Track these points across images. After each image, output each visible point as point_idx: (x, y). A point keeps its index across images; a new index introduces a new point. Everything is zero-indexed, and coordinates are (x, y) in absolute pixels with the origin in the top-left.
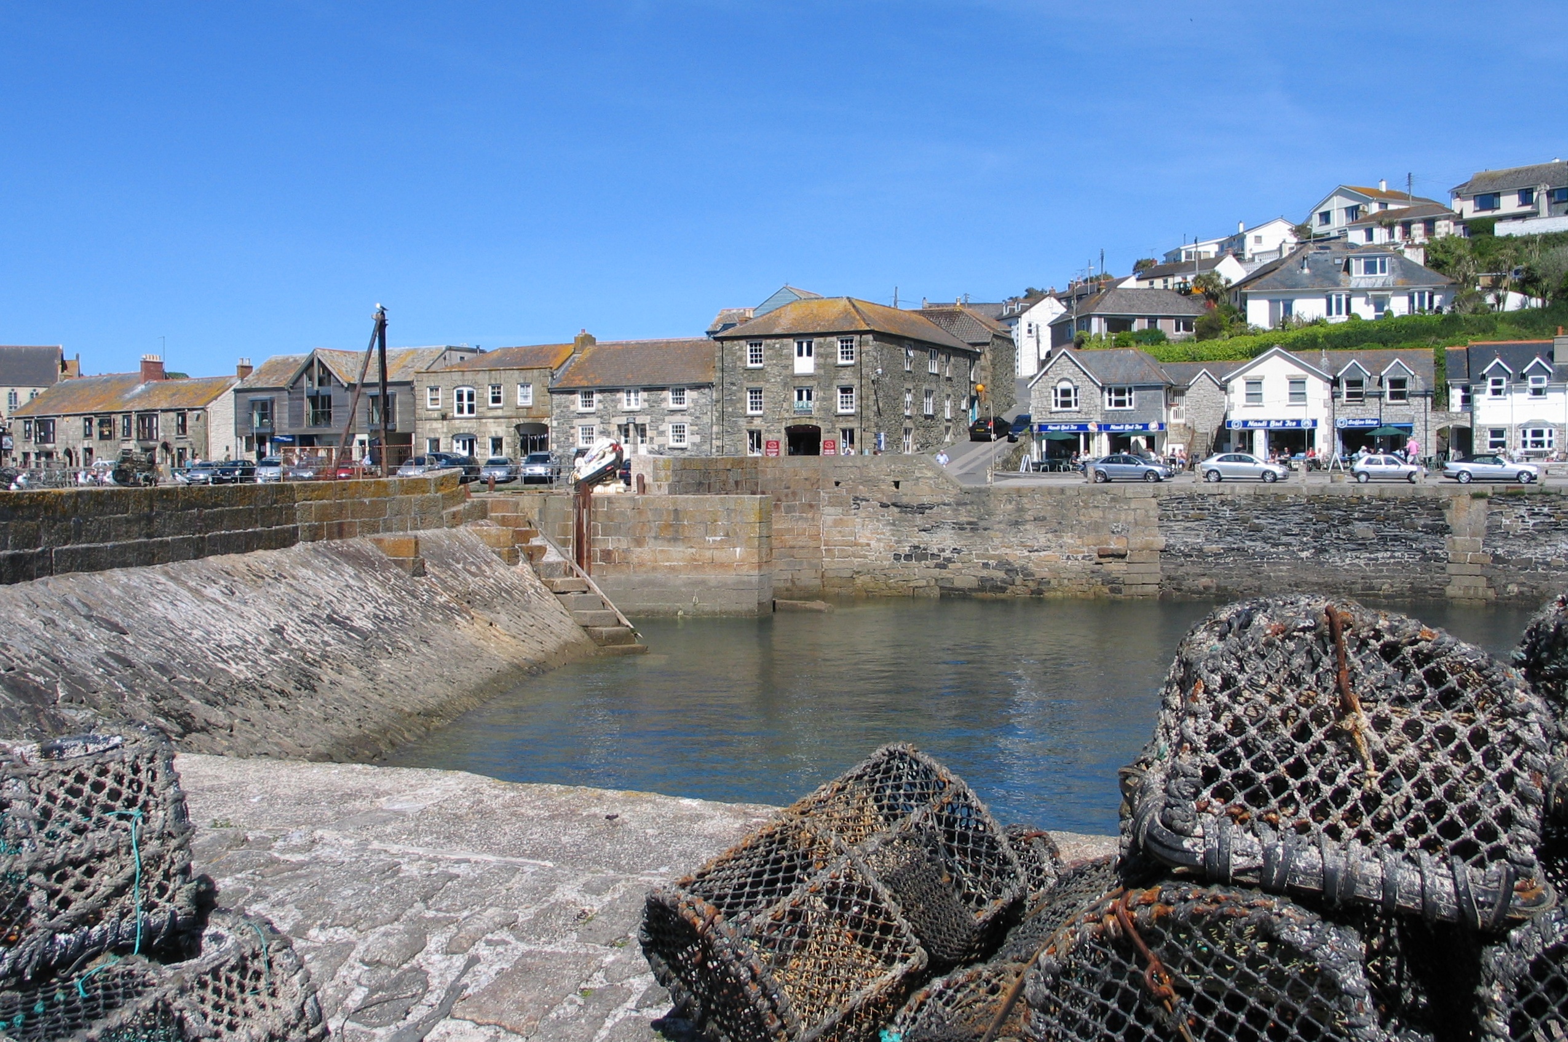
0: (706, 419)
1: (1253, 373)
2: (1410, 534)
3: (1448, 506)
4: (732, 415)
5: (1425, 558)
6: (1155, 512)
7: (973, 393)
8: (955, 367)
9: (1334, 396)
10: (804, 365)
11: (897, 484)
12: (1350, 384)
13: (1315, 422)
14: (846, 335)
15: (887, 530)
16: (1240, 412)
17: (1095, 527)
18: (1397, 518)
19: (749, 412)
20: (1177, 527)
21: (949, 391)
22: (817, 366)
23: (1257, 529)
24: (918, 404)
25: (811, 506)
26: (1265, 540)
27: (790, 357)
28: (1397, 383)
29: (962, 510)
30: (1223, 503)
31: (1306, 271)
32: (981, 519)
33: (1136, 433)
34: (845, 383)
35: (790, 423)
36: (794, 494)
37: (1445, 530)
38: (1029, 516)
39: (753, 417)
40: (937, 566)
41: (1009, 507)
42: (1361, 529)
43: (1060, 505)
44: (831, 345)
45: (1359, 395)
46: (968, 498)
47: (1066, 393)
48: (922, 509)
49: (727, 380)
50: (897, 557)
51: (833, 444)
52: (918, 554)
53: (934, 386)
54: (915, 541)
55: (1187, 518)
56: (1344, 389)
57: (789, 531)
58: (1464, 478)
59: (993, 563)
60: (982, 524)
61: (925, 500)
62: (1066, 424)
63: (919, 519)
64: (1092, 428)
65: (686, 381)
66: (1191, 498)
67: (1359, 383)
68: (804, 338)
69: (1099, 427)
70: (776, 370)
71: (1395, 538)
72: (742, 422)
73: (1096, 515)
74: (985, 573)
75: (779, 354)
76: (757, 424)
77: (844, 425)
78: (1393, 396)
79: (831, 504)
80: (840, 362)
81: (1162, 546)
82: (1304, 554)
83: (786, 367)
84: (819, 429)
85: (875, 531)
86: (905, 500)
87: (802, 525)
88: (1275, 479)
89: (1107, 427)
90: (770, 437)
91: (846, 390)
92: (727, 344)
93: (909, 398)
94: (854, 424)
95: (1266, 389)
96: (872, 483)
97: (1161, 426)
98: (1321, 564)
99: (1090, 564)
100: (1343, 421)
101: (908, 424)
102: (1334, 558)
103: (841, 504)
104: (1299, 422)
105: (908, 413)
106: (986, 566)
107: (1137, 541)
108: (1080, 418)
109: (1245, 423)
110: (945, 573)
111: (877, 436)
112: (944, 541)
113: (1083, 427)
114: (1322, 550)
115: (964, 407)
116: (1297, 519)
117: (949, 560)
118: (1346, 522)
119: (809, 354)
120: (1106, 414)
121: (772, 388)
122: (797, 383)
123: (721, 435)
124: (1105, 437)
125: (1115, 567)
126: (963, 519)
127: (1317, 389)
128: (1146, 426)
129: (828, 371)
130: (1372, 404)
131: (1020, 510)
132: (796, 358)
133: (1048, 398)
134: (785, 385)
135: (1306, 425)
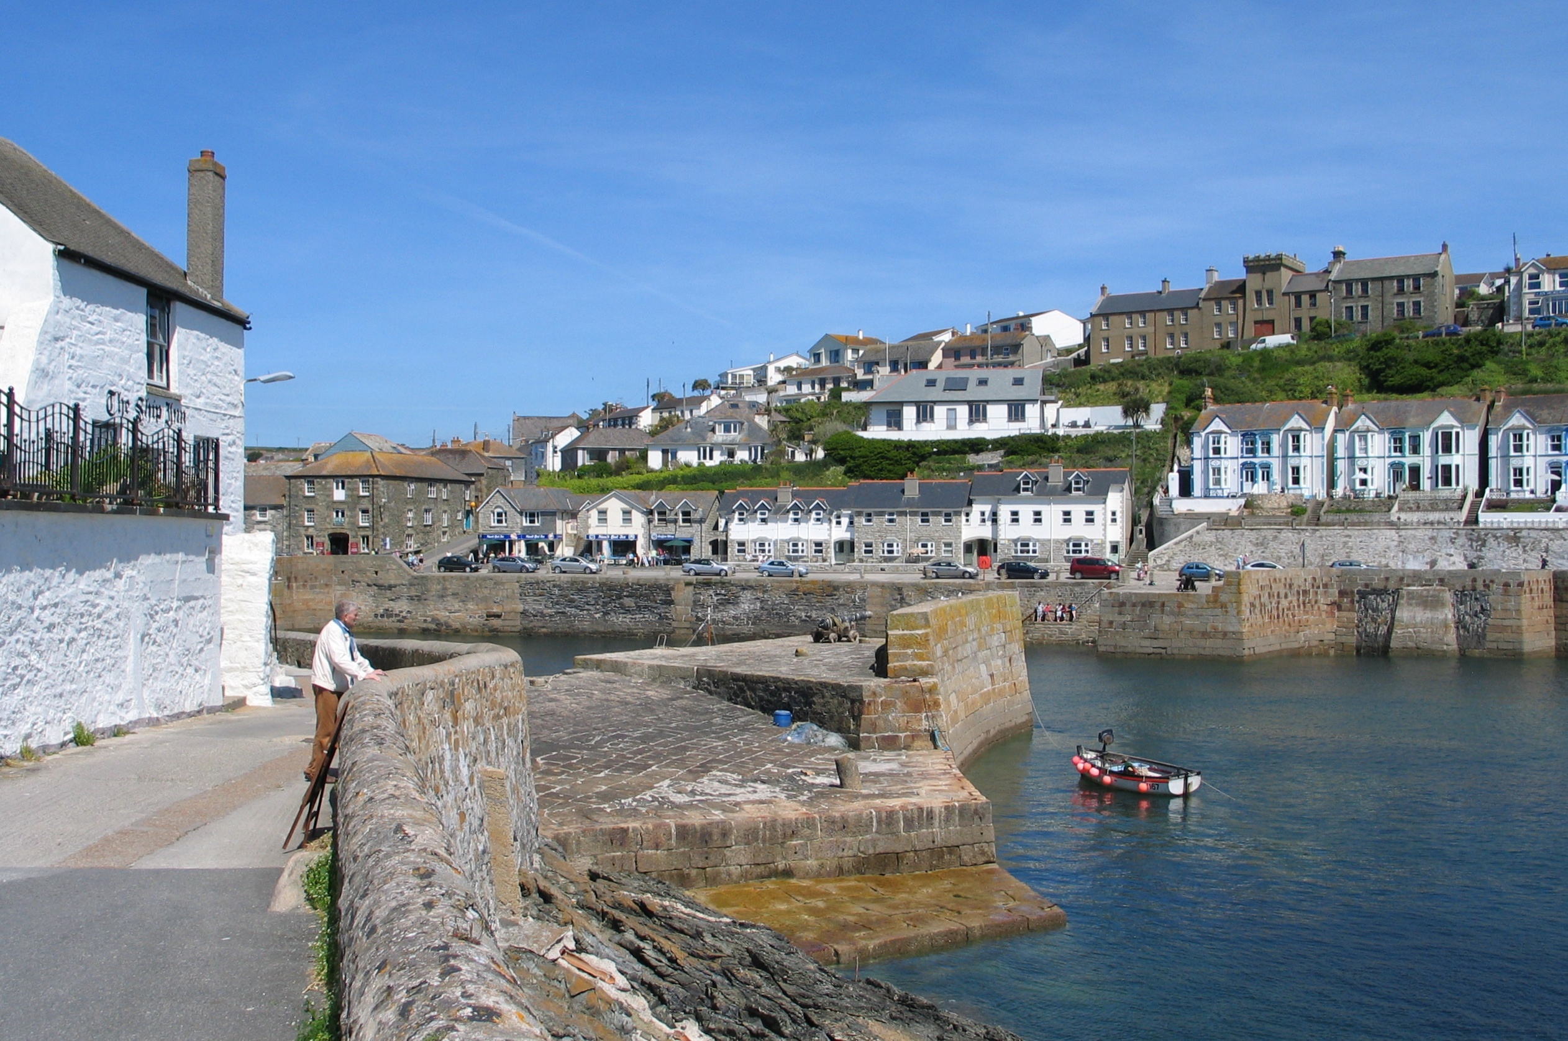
0: (279, 528)
1: (602, 506)
2: (655, 605)
3: (673, 589)
4: (296, 525)
5: (661, 618)
6: (518, 591)
7: (468, 508)
8: (452, 492)
9: (650, 521)
10: (339, 495)
11: (376, 573)
12: (659, 513)
13: (636, 537)
14: (365, 478)
15: (370, 600)
16: (595, 529)
17: (485, 599)
18: (646, 595)
19: (307, 524)
20: (529, 599)
21: (446, 508)
22: (347, 496)
23: (572, 601)
24: (419, 517)
25: (327, 585)
26: (576, 607)
27: (331, 490)
28: (686, 514)
29: (413, 588)
30: (554, 586)
31: (689, 430)
32: (423, 593)
33: (540, 540)
34: (364, 507)
35: (330, 531)
36: (316, 578)
37: (671, 602)
38: (449, 592)
39: (308, 527)
40: (399, 621)
41: (439, 587)
42: (629, 602)
43: (466, 586)
44: (356, 483)
45: (664, 520)
46: (416, 581)
47: (499, 515)
48: (390, 587)
49: (293, 503)
50: (376, 616)
51: (357, 545)
52: (388, 613)
53: (432, 506)
54: (386, 606)
55: (535, 595)
56: (656, 516)
57: (312, 600)
58: (692, 573)
59: (429, 619)
60: (424, 597)
61: (392, 582)
62: (498, 534)
63: (388, 593)
64: (513, 537)
65: (268, 503)
66: (537, 583)
67: (664, 513)
68: (342, 479)
69: (519, 536)
70: (322, 498)
71: (646, 607)
72: (302, 531)
73: (486, 592)
74: (425, 625)
75: (324, 488)
76: (311, 531)
77: (363, 533)
78: (684, 521)
79: (340, 584)
80: (361, 494)
81: (521, 610)
82: (597, 616)
83: (328, 496)
84: (347, 536)
85: (364, 600)
86: (381, 582)
87: (320, 596)
88: (592, 572)
89: (524, 537)
90: (319, 540)
91: (365, 511)
92: (292, 481)
93: (410, 515)
94: (369, 533)
95: (609, 516)
96: (362, 571)
97: (555, 536)
98: (606, 621)
99: (482, 621)
100: (655, 535)
101: (410, 531)
102: (612, 618)
103: (344, 584)
104: (627, 536)
105: (409, 524)
106: (425, 621)
107: (508, 608)
108: (506, 531)
109: (597, 536)
110: (403, 625)
111: (384, 540)
112: (402, 606)
113: (507, 536)
114: (606, 613)
115: (459, 518)
116: (593, 595)
117: (405, 617)
118: (620, 597)
119: (343, 488)
120: (524, 528)
121: (320, 508)
122: (335, 506)
123: (288, 538)
124: (523, 543)
125: (496, 623)
126: (413, 593)
127: (638, 518)
128: (546, 536)
129: (354, 499)
130: (671, 526)
131: (445, 589)
132: (335, 491)
133: (489, 518)
134: (328, 507)
135: (632, 538)
